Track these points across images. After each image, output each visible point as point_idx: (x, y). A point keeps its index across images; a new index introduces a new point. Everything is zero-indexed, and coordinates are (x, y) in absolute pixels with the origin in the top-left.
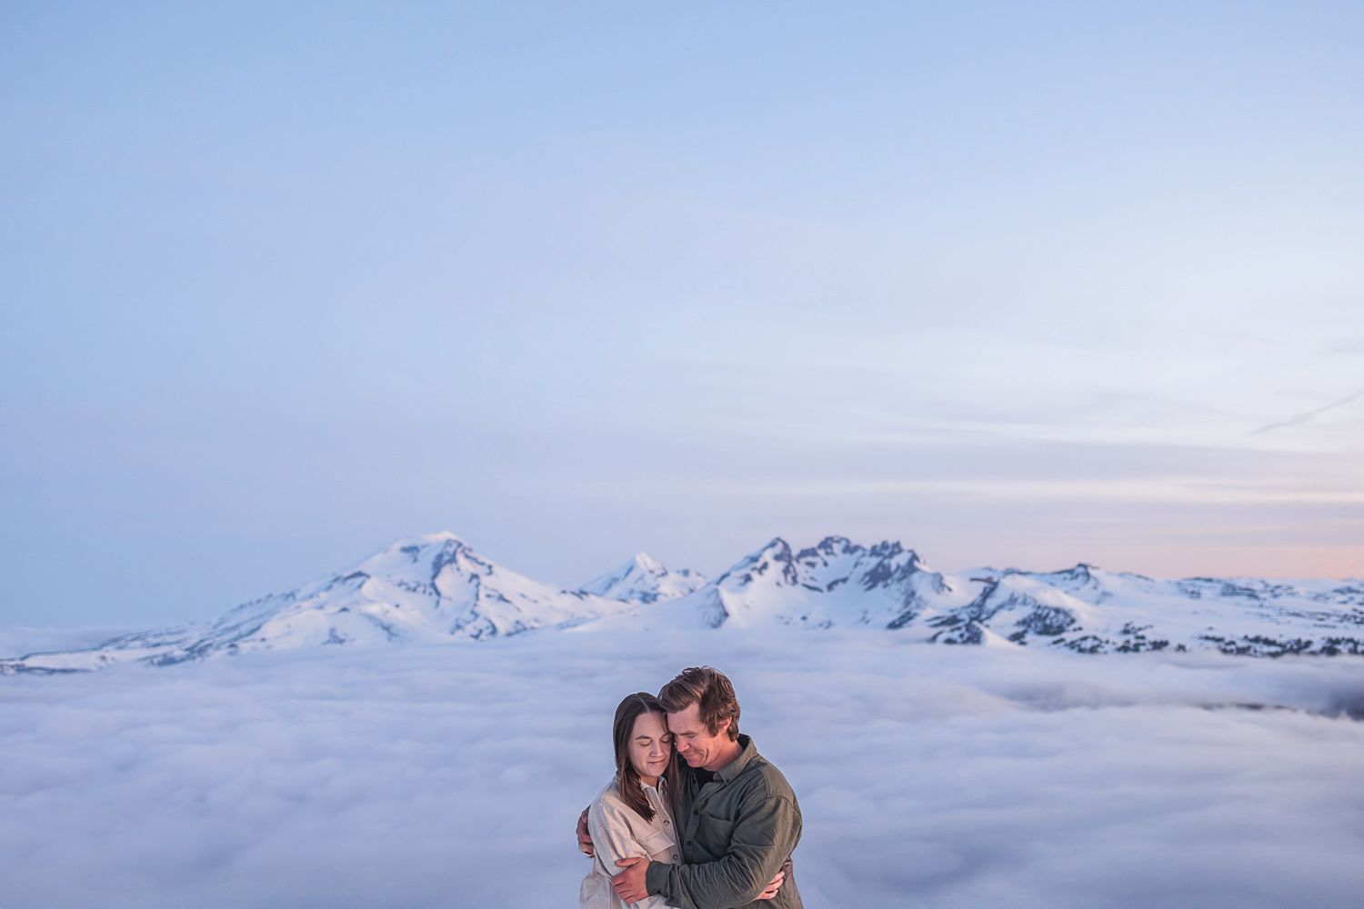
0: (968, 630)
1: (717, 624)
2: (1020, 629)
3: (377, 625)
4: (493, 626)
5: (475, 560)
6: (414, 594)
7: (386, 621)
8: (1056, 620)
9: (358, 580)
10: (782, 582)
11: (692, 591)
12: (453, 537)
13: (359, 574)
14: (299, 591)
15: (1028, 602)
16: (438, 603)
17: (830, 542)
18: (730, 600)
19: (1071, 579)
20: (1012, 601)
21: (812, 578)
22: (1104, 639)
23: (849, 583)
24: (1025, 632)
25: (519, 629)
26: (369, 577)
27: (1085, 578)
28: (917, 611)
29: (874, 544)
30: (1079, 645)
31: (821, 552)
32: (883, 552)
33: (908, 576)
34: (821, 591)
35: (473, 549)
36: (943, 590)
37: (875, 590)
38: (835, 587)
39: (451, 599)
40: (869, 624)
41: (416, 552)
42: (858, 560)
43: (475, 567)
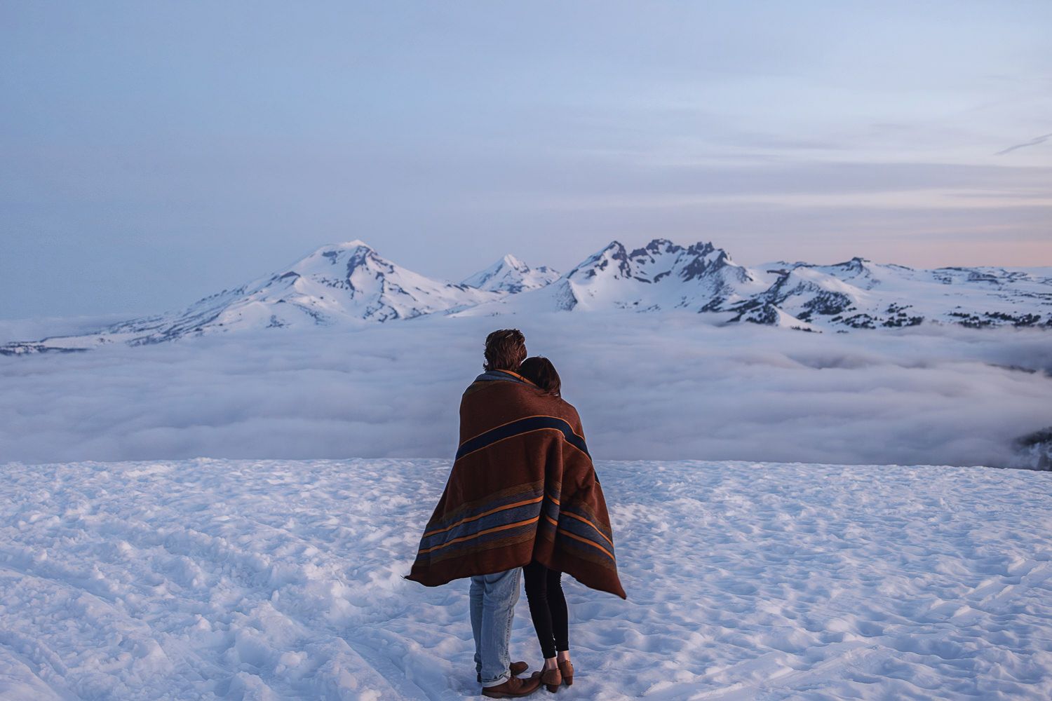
0: (765, 311)
1: (570, 308)
2: (806, 310)
3: (307, 313)
4: (396, 312)
5: (379, 261)
6: (335, 288)
7: (314, 309)
8: (835, 303)
9: (291, 279)
10: (619, 276)
11: (548, 283)
12: (363, 244)
13: (292, 274)
14: (247, 287)
15: (812, 289)
16: (352, 295)
17: (656, 244)
18: (579, 290)
19: (848, 270)
20: (801, 288)
21: (642, 272)
22: (873, 317)
23: (671, 276)
24: (811, 312)
25: (416, 314)
26: (299, 276)
27: (859, 268)
28: (725, 297)
29: (691, 245)
30: (853, 322)
31: (649, 252)
32: (698, 251)
33: (718, 269)
34: (649, 282)
35: (378, 253)
36: (745, 280)
37: (691, 281)
38: (660, 279)
39: (362, 292)
40: (687, 307)
41: (334, 256)
42: (679, 257)
43: (380, 267)
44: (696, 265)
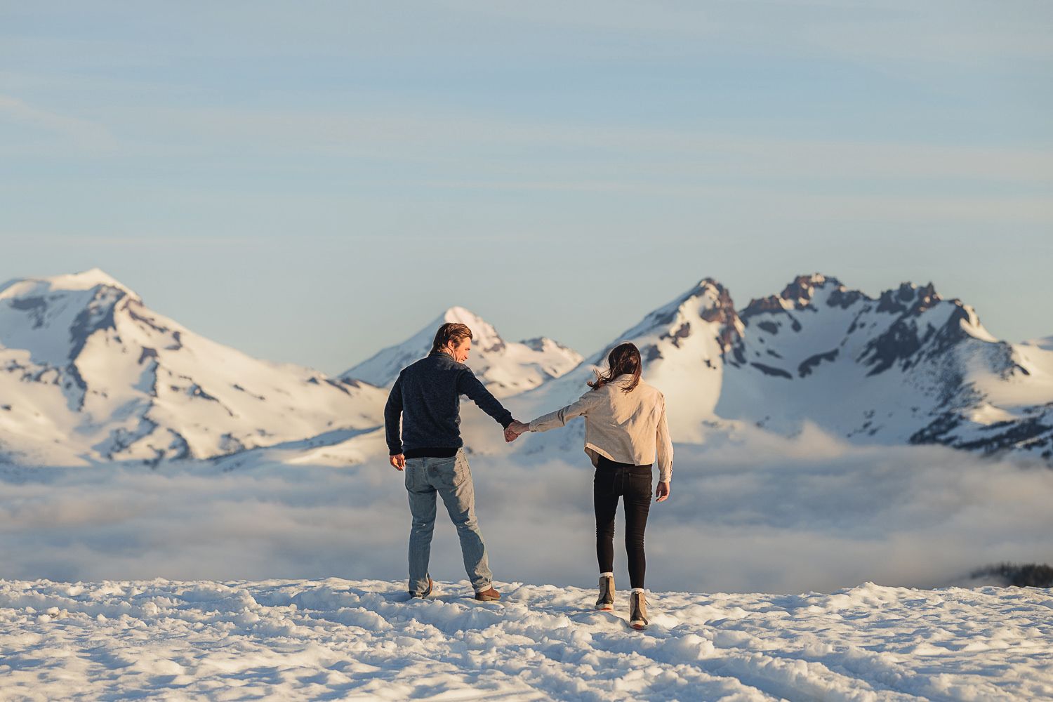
4: (184, 443)
5: (149, 322)
6: (38, 386)
10: (716, 361)
11: (549, 377)
12: (109, 281)
16: (82, 402)
17: (805, 286)
21: (771, 352)
23: (839, 361)
28: (964, 411)
29: (885, 290)
31: (788, 304)
32: (902, 303)
33: (948, 347)
34: (787, 375)
35: (145, 303)
36: (1012, 373)
37: (886, 374)
38: (813, 368)
39: (105, 395)
40: (877, 435)
41: (40, 308)
42: (857, 319)
43: (149, 335)
44: (897, 336)
